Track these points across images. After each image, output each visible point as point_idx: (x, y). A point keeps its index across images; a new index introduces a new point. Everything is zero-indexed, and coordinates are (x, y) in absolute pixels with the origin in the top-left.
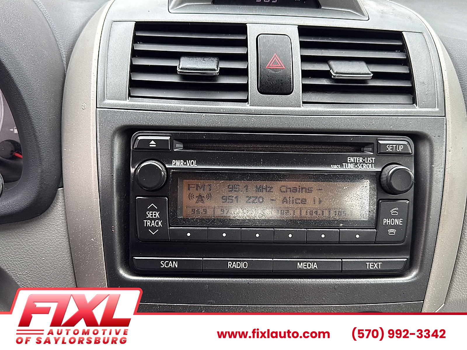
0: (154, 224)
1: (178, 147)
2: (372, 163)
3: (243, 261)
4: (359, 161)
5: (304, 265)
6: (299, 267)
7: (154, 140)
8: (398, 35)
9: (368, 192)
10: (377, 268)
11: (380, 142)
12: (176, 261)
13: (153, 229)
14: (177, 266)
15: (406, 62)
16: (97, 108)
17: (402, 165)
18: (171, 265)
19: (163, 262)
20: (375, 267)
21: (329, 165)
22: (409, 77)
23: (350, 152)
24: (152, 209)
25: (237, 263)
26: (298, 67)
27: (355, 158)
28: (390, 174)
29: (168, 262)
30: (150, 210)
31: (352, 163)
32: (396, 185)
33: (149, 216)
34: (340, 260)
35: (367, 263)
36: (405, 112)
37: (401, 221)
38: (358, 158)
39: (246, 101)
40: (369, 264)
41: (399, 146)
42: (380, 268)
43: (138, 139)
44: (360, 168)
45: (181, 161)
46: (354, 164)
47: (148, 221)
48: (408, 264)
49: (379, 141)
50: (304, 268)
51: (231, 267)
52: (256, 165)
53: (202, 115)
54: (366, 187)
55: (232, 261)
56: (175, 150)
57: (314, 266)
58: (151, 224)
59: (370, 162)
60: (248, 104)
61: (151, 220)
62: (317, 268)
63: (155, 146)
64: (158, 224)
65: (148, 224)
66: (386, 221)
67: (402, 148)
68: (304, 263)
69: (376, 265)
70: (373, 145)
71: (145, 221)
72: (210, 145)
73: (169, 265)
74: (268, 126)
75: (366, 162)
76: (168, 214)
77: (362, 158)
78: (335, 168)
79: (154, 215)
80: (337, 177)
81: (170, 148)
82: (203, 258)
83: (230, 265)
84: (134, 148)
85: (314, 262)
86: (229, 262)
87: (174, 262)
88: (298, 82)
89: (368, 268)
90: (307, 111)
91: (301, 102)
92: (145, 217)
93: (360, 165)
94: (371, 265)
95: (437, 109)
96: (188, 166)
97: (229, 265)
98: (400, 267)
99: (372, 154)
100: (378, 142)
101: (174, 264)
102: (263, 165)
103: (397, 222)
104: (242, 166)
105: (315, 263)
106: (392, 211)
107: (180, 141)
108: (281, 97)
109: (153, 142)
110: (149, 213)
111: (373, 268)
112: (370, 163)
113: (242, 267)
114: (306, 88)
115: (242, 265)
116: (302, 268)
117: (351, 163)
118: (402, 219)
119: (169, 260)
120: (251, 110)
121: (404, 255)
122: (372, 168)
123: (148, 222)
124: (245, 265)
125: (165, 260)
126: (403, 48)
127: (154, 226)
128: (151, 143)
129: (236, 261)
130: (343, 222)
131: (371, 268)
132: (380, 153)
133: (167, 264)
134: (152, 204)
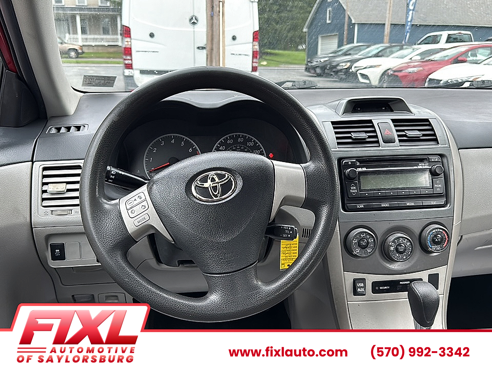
1: (358, 164)
6: (407, 205)
7: (350, 162)
8: (427, 120)
9: (428, 176)
10: (435, 204)
11: (429, 158)
13: (354, 193)
15: (432, 130)
22: (435, 135)
23: (420, 162)
24: (353, 186)
26: (395, 134)
27: (422, 164)
28: (434, 169)
30: (352, 186)
32: (437, 171)
33: (352, 188)
34: (422, 201)
36: (436, 147)
39: (379, 146)
40: (432, 203)
41: (436, 159)
43: (344, 162)
45: (360, 168)
48: (446, 203)
50: (409, 205)
51: (383, 206)
54: (427, 174)
59: (427, 165)
61: (353, 190)
62: (414, 205)
63: (351, 164)
64: (355, 191)
66: (436, 186)
68: (409, 203)
70: (427, 159)
71: (351, 190)
75: (425, 165)
78: (415, 167)
79: (354, 188)
81: (355, 164)
84: (343, 165)
86: (382, 204)
87: (362, 206)
88: (397, 139)
90: (401, 149)
91: (399, 145)
93: (423, 166)
95: (447, 145)
96: (363, 170)
98: (443, 204)
99: (427, 162)
105: (413, 203)
106: (437, 182)
107: (358, 161)
108: (392, 144)
115: (387, 205)
117: (420, 166)
118: (441, 185)
120: (382, 149)
121: (444, 199)
122: (428, 167)
126: (430, 125)
129: (384, 204)
130: (421, 187)
132: (430, 162)
133: (359, 206)
134: (353, 184)
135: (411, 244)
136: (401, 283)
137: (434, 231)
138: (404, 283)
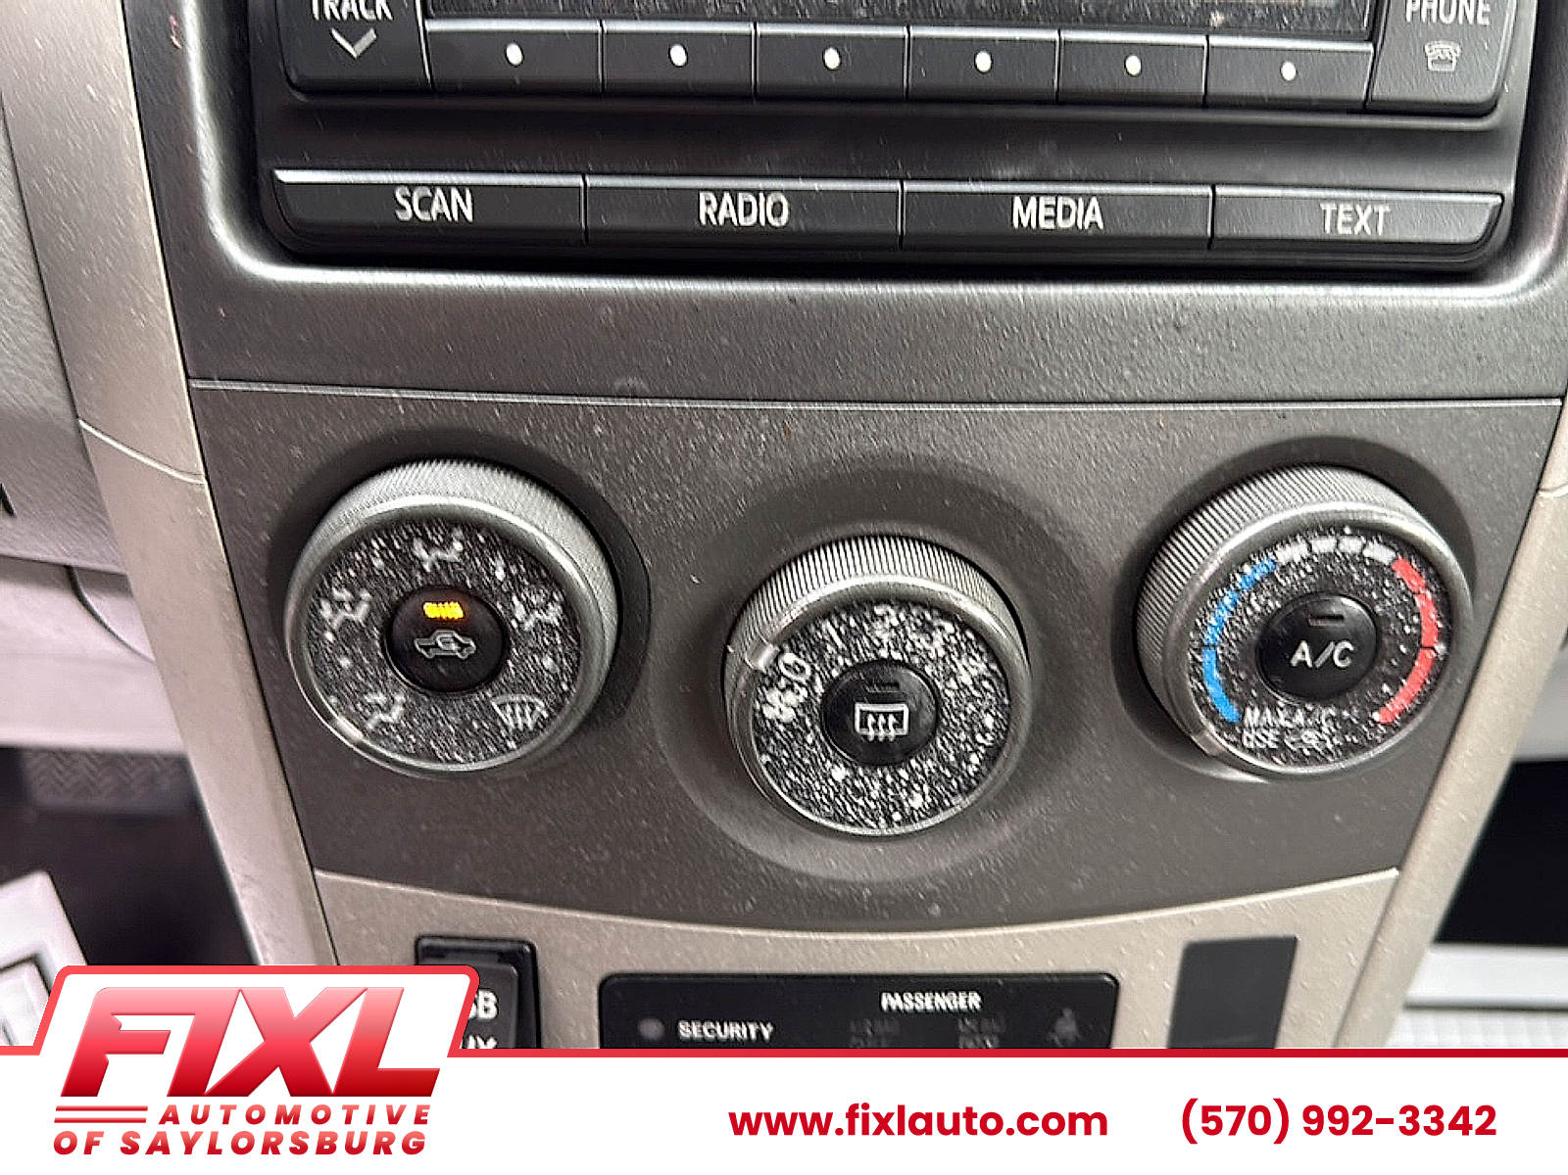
3: (769, 193)
5: (1043, 212)
6: (1020, 219)
10: (1368, 231)
12: (463, 189)
13: (353, 27)
14: (469, 215)
18: (444, 207)
19: (407, 192)
25: (741, 199)
29: (428, 193)
34: (1208, 190)
35: (1322, 207)
40: (1336, 213)
42: (1380, 231)
50: (1044, 224)
51: (713, 221)
57: (1089, 218)
62: (1101, 225)
68: (1042, 199)
69: (1363, 218)
73: (435, 208)
82: (586, 175)
83: (710, 211)
85: (1088, 197)
86: (702, 196)
87: (456, 196)
89: (1327, 230)
94: (1342, 217)
97: (703, 210)
98: (1469, 234)
101: (464, 200)
105: (1094, 202)
111: (1349, 231)
113: (762, 223)
115: (762, 211)
116: (1034, 225)
119: (434, 186)
121: (1489, 177)
124: (777, 210)
125: (414, 186)
127: (356, 15)
129: (735, 193)
131: (1340, 230)
133: (426, 204)
135: (1003, 676)
136: (891, 1001)
137: (1294, 552)
138: (925, 1002)
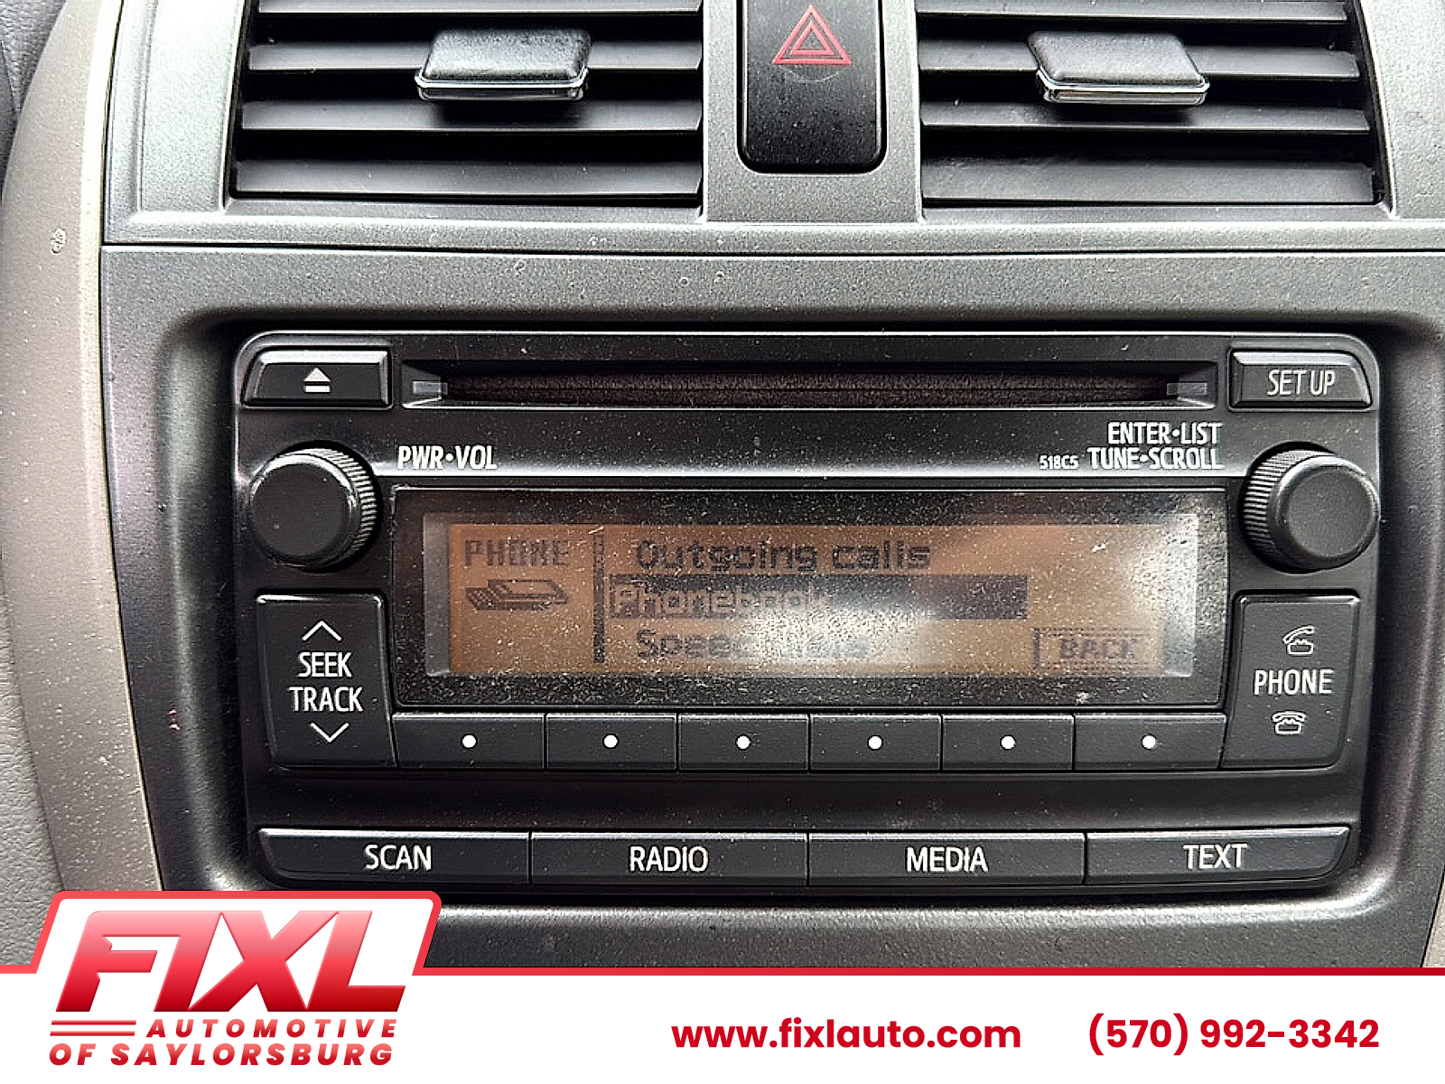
0: (329, 702)
1: (425, 395)
2: (1208, 446)
3: (691, 844)
4: (1156, 437)
5: (933, 858)
6: (913, 864)
7: (323, 367)
9: (1193, 561)
10: (1228, 865)
11: (1244, 358)
12: (423, 843)
13: (329, 719)
14: (428, 865)
15: (1348, 35)
16: (103, 243)
17: (1331, 452)
18: (408, 860)
19: (375, 847)
20: (1219, 863)
21: (1030, 453)
22: (1358, 93)
23: (1120, 400)
24: (322, 642)
25: (666, 849)
26: (904, 59)
27: (1140, 425)
28: (1281, 489)
29: (393, 847)
30: (311, 646)
31: (1127, 445)
32: (1307, 534)
33: (311, 670)
34: (1081, 836)
35: (1185, 847)
36: (1341, 235)
37: (1329, 681)
38: (1150, 425)
39: (693, 201)
40: (1197, 853)
41: (1318, 377)
42: (1239, 864)
43: (262, 364)
44: (1160, 467)
45: (435, 448)
46: (1136, 450)
47: (307, 689)
48: (1355, 844)
49: (1236, 354)
50: (933, 869)
51: (642, 868)
52: (735, 462)
53: (514, 261)
54: (1185, 542)
55: (647, 845)
56: (407, 406)
57: (975, 862)
58: (317, 702)
59: (1200, 442)
60: (701, 213)
61: (318, 684)
62: (985, 869)
63: (326, 389)
64: (344, 703)
65: (307, 700)
66: (1263, 680)
67: (1331, 383)
68: (933, 850)
69: (1223, 855)
70: (1212, 371)
71: (296, 689)
72: (554, 383)
73: (399, 861)
74: (782, 302)
75: (1184, 441)
76: (388, 660)
77: (1166, 425)
78: (1055, 467)
79: (328, 664)
80: (1064, 504)
81: (386, 399)
82: (530, 831)
83: (639, 861)
84: (246, 399)
85: (973, 845)
86: (633, 849)
87: (417, 849)
88: (905, 118)
89: (1190, 866)
90: (939, 238)
91: (919, 201)
92: (293, 674)
93: (1158, 454)
94: (1203, 855)
96: (460, 470)
97: (633, 859)
98: (1321, 861)
99: (1211, 406)
100: (1232, 358)
101: (419, 856)
102: (764, 460)
103: (1313, 682)
104: (675, 464)
105: (979, 850)
106: (1290, 640)
107: (428, 367)
108: (835, 181)
109: (317, 375)
110: (308, 659)
111: (1210, 866)
112: (1199, 447)
113: (685, 868)
114: (938, 146)
115: (685, 860)
116: (925, 869)
117: (1121, 446)
118: (1330, 671)
119: (399, 842)
120: (711, 237)
121: (1336, 811)
122: (1209, 467)
123: (306, 695)
124: (698, 859)
125: (382, 842)
127: (332, 709)
128: (308, 379)
129: (661, 845)
130: (1089, 684)
131: (1202, 866)
132: (1243, 404)
133: (391, 855)
134: (322, 624)
